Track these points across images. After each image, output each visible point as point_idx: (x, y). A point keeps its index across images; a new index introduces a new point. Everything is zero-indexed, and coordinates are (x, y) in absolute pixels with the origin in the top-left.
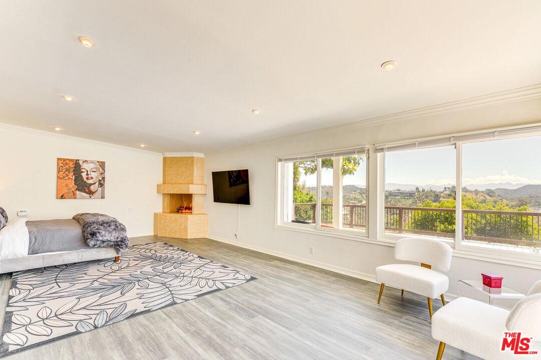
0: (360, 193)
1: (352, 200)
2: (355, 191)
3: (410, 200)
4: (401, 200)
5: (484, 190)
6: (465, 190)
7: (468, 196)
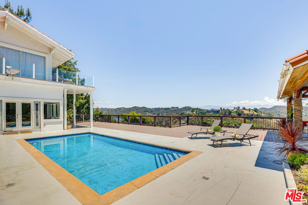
0: (192, 111)
2: (189, 110)
5: (253, 109)
6: (244, 109)
7: (246, 112)
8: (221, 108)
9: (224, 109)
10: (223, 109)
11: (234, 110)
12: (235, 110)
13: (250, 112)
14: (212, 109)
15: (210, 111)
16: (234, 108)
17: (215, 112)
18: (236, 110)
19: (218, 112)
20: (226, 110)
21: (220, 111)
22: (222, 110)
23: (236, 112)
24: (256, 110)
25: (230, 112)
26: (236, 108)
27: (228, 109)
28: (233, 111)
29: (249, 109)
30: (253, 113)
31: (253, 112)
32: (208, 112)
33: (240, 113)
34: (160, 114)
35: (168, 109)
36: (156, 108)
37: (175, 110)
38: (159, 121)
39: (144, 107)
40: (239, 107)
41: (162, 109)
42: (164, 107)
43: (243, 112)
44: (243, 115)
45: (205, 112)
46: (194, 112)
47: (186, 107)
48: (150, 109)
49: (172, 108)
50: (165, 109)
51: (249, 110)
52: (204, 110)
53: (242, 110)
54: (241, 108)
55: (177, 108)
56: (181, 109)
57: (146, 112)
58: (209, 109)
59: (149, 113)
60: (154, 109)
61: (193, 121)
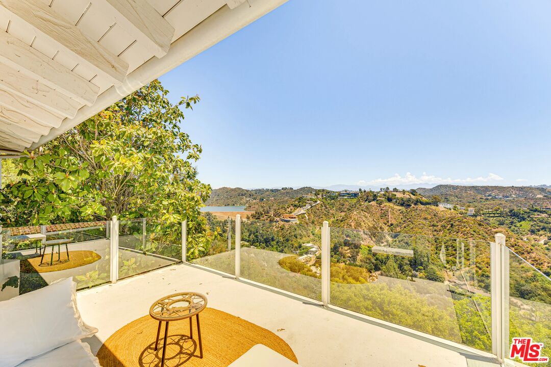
0: (315, 194)
1: (308, 201)
2: (311, 193)
3: (355, 199)
4: (348, 200)
5: (409, 190)
6: (395, 190)
7: (399, 195)
8: (360, 190)
9: (365, 191)
10: (363, 190)
11: (380, 192)
12: (383, 193)
13: (405, 195)
14: (346, 191)
15: (343, 193)
16: (381, 189)
17: (352, 196)
19: (355, 195)
20: (368, 193)
21: (358, 194)
22: (362, 192)
23: (384, 195)
24: (413, 192)
25: (375, 195)
26: (384, 189)
27: (371, 191)
28: (379, 194)
29: (404, 190)
31: (410, 196)
32: (341, 196)
33: (390, 197)
34: (265, 200)
35: (277, 190)
36: (257, 190)
37: (287, 193)
38: (263, 211)
39: (239, 189)
40: (388, 188)
41: (267, 190)
42: (270, 188)
43: (395, 195)
44: (395, 200)
45: (335, 196)
46: (319, 196)
47: (304, 188)
48: (247, 191)
49: (283, 189)
50: (272, 191)
51: (404, 192)
52: (334, 192)
53: (393, 193)
54: (391, 189)
55: (291, 189)
56: (297, 191)
57: (242, 195)
58: (341, 189)
59: (246, 197)
60: (255, 190)
61: (318, 210)
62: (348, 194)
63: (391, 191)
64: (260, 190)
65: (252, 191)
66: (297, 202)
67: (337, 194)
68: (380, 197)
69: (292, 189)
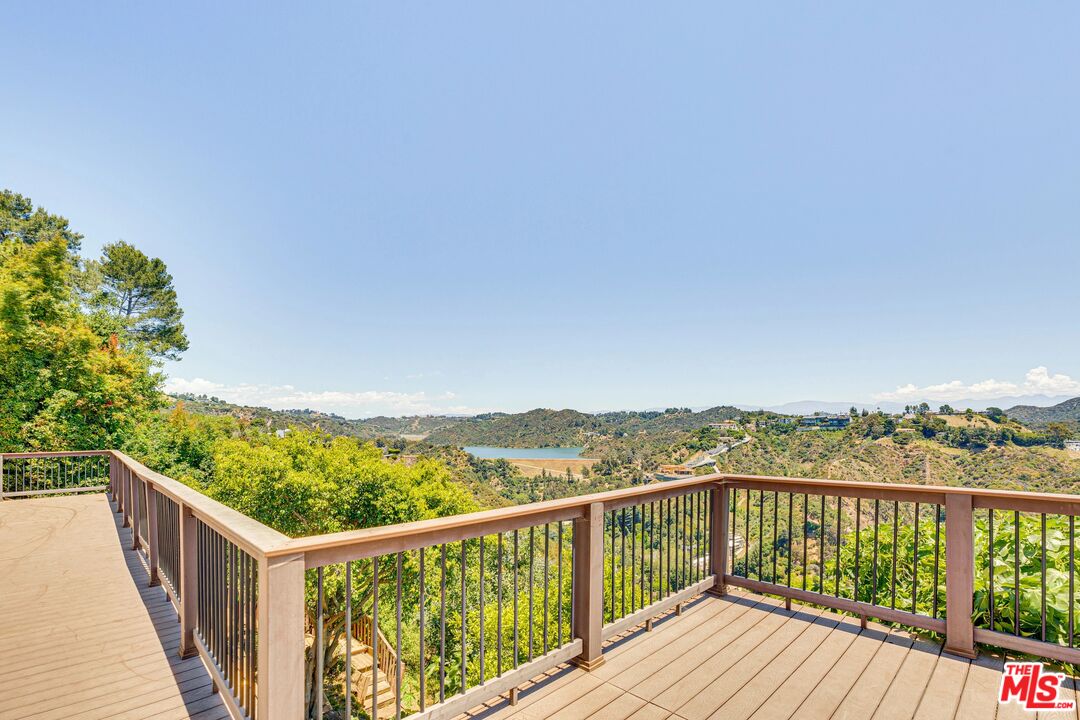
0: (741, 422)
1: (723, 435)
2: (732, 419)
3: (840, 433)
4: (820, 433)
5: (985, 409)
6: (946, 410)
7: (953, 422)
8: (853, 410)
9: (865, 414)
10: (860, 412)
11: (904, 414)
12: (912, 416)
13: (972, 423)
14: (816, 414)
15: (810, 419)
16: (907, 408)
17: (831, 425)
18: (914, 417)
19: (840, 422)
20: (874, 417)
21: (848, 420)
22: (856, 416)
23: (914, 422)
24: (995, 415)
25: (890, 422)
26: (914, 408)
27: (881, 414)
28: (900, 421)
29: (968, 411)
30: (984, 426)
31: (986, 424)
32: (803, 425)
33: (930, 425)
34: (626, 434)
35: (655, 415)
36: (610, 414)
37: (678, 420)
38: (619, 458)
39: (571, 412)
40: (925, 406)
41: (633, 415)
42: (639, 409)
43: (945, 422)
44: (943, 434)
45: (790, 425)
46: (748, 425)
47: (718, 408)
48: (588, 416)
49: (667, 411)
50: (643, 415)
51: (969, 414)
52: (786, 416)
53: (939, 417)
54: (934, 408)
55: (688, 411)
56: (701, 416)
57: (577, 425)
58: (808, 412)
59: (585, 429)
60: (605, 415)
61: (746, 456)
62: (822, 420)
63: (934, 414)
64: (616, 415)
65: (600, 416)
66: (695, 439)
67: (793, 420)
68: (903, 427)
69: (690, 411)
